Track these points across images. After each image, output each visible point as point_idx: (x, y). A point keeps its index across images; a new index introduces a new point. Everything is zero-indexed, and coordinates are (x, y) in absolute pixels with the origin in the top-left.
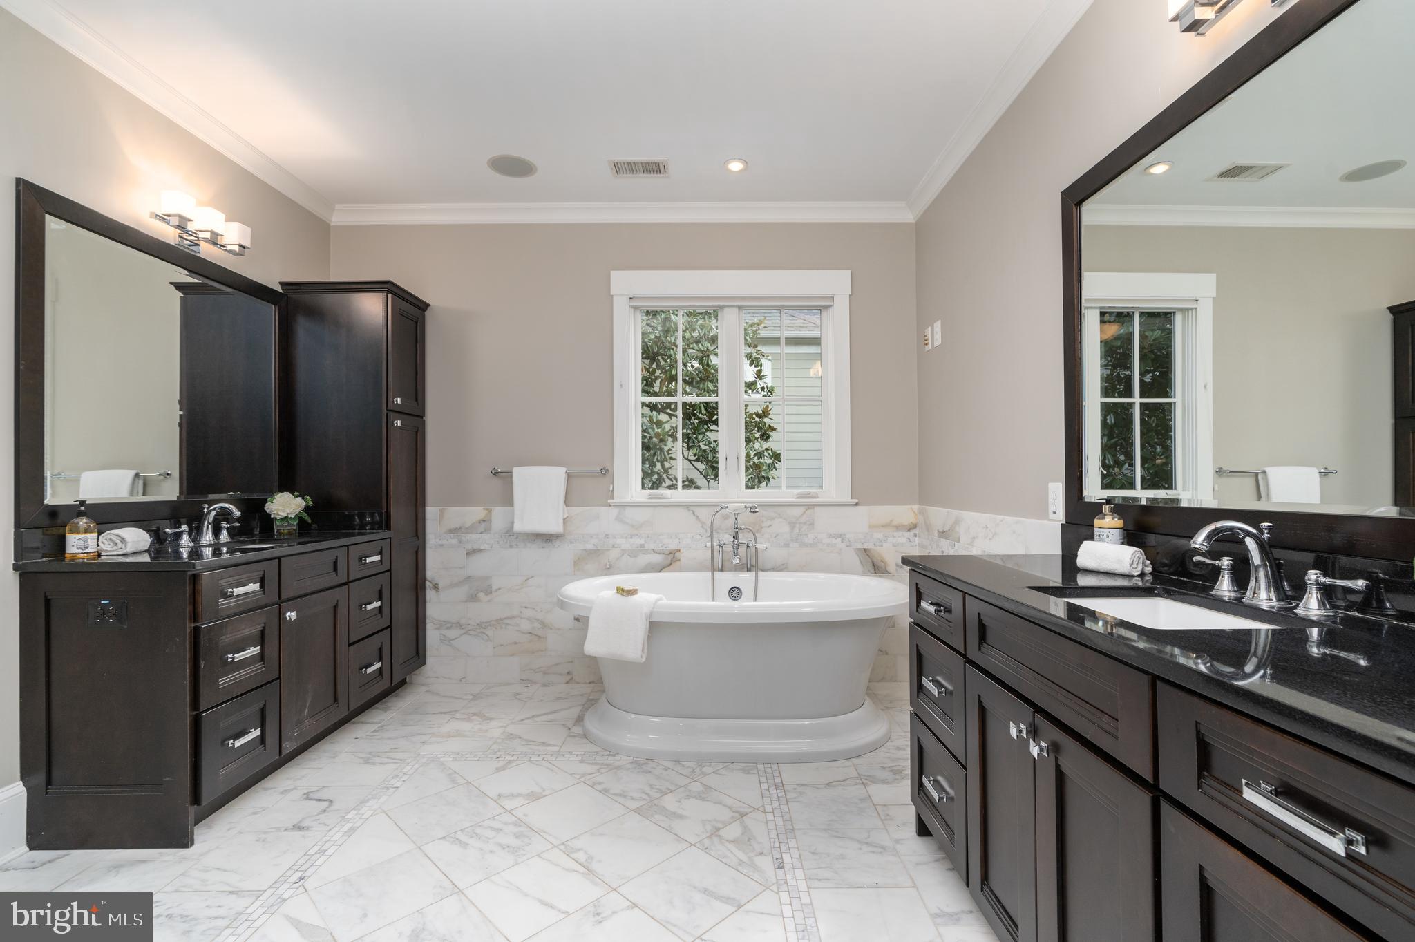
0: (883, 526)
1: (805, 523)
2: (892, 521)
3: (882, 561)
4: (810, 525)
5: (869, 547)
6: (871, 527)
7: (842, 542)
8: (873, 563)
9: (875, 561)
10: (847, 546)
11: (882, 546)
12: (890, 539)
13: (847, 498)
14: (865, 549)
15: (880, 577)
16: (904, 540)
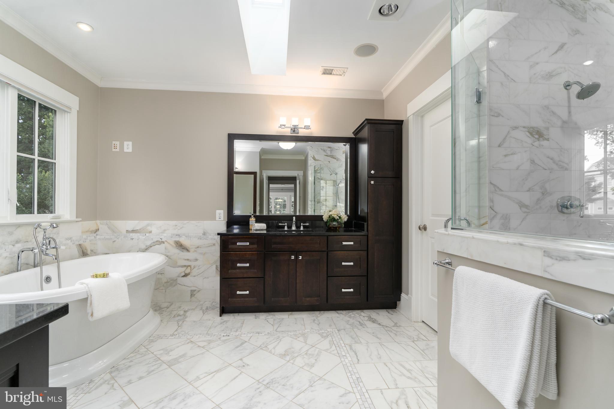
0: (86, 232)
1: (55, 234)
2: (89, 229)
3: (86, 249)
4: (57, 234)
5: (81, 243)
6: (82, 232)
7: (71, 242)
8: (82, 250)
9: (83, 249)
10: (73, 244)
11: (86, 242)
12: (89, 238)
13: (74, 218)
14: (80, 244)
15: (85, 257)
16: (93, 238)
